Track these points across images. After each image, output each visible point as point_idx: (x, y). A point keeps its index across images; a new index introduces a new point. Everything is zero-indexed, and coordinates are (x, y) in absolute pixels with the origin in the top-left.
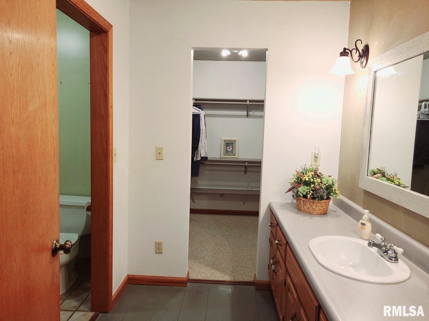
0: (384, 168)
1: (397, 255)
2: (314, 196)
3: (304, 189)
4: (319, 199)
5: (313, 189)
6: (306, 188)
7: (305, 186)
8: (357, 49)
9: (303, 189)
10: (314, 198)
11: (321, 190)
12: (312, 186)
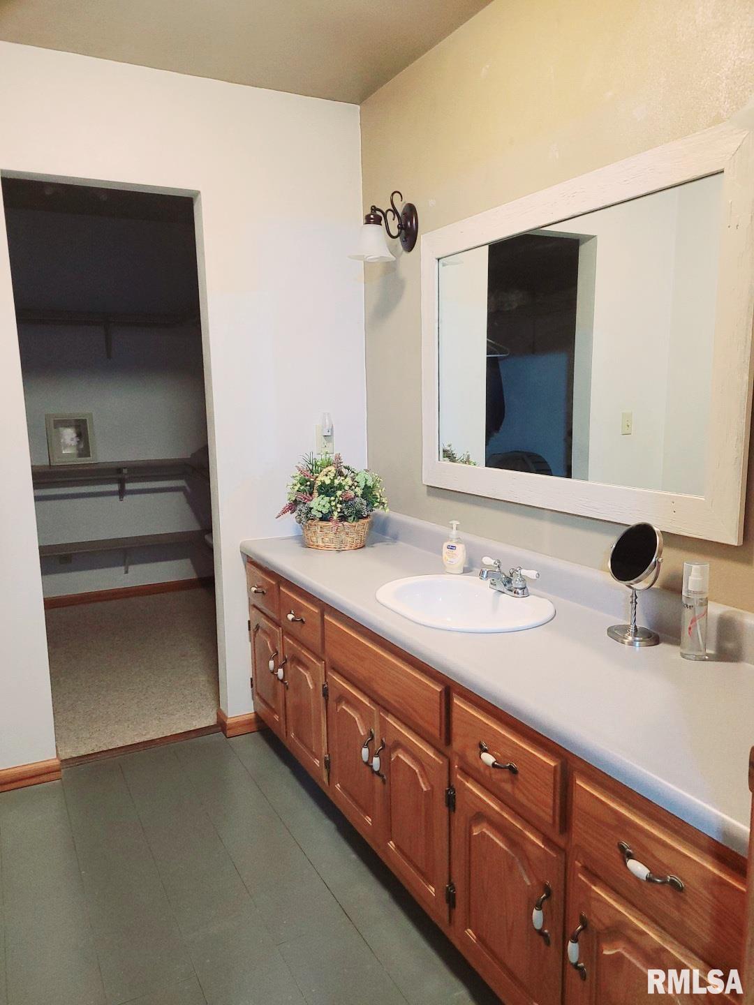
0: (449, 446)
1: (525, 584)
2: (344, 513)
3: (323, 503)
4: (354, 518)
5: (341, 499)
6: (327, 499)
7: (322, 496)
8: (395, 211)
9: (319, 503)
10: (343, 518)
11: (357, 500)
12: (339, 493)
